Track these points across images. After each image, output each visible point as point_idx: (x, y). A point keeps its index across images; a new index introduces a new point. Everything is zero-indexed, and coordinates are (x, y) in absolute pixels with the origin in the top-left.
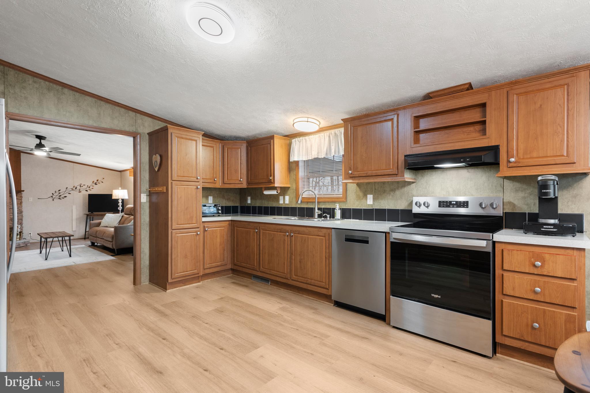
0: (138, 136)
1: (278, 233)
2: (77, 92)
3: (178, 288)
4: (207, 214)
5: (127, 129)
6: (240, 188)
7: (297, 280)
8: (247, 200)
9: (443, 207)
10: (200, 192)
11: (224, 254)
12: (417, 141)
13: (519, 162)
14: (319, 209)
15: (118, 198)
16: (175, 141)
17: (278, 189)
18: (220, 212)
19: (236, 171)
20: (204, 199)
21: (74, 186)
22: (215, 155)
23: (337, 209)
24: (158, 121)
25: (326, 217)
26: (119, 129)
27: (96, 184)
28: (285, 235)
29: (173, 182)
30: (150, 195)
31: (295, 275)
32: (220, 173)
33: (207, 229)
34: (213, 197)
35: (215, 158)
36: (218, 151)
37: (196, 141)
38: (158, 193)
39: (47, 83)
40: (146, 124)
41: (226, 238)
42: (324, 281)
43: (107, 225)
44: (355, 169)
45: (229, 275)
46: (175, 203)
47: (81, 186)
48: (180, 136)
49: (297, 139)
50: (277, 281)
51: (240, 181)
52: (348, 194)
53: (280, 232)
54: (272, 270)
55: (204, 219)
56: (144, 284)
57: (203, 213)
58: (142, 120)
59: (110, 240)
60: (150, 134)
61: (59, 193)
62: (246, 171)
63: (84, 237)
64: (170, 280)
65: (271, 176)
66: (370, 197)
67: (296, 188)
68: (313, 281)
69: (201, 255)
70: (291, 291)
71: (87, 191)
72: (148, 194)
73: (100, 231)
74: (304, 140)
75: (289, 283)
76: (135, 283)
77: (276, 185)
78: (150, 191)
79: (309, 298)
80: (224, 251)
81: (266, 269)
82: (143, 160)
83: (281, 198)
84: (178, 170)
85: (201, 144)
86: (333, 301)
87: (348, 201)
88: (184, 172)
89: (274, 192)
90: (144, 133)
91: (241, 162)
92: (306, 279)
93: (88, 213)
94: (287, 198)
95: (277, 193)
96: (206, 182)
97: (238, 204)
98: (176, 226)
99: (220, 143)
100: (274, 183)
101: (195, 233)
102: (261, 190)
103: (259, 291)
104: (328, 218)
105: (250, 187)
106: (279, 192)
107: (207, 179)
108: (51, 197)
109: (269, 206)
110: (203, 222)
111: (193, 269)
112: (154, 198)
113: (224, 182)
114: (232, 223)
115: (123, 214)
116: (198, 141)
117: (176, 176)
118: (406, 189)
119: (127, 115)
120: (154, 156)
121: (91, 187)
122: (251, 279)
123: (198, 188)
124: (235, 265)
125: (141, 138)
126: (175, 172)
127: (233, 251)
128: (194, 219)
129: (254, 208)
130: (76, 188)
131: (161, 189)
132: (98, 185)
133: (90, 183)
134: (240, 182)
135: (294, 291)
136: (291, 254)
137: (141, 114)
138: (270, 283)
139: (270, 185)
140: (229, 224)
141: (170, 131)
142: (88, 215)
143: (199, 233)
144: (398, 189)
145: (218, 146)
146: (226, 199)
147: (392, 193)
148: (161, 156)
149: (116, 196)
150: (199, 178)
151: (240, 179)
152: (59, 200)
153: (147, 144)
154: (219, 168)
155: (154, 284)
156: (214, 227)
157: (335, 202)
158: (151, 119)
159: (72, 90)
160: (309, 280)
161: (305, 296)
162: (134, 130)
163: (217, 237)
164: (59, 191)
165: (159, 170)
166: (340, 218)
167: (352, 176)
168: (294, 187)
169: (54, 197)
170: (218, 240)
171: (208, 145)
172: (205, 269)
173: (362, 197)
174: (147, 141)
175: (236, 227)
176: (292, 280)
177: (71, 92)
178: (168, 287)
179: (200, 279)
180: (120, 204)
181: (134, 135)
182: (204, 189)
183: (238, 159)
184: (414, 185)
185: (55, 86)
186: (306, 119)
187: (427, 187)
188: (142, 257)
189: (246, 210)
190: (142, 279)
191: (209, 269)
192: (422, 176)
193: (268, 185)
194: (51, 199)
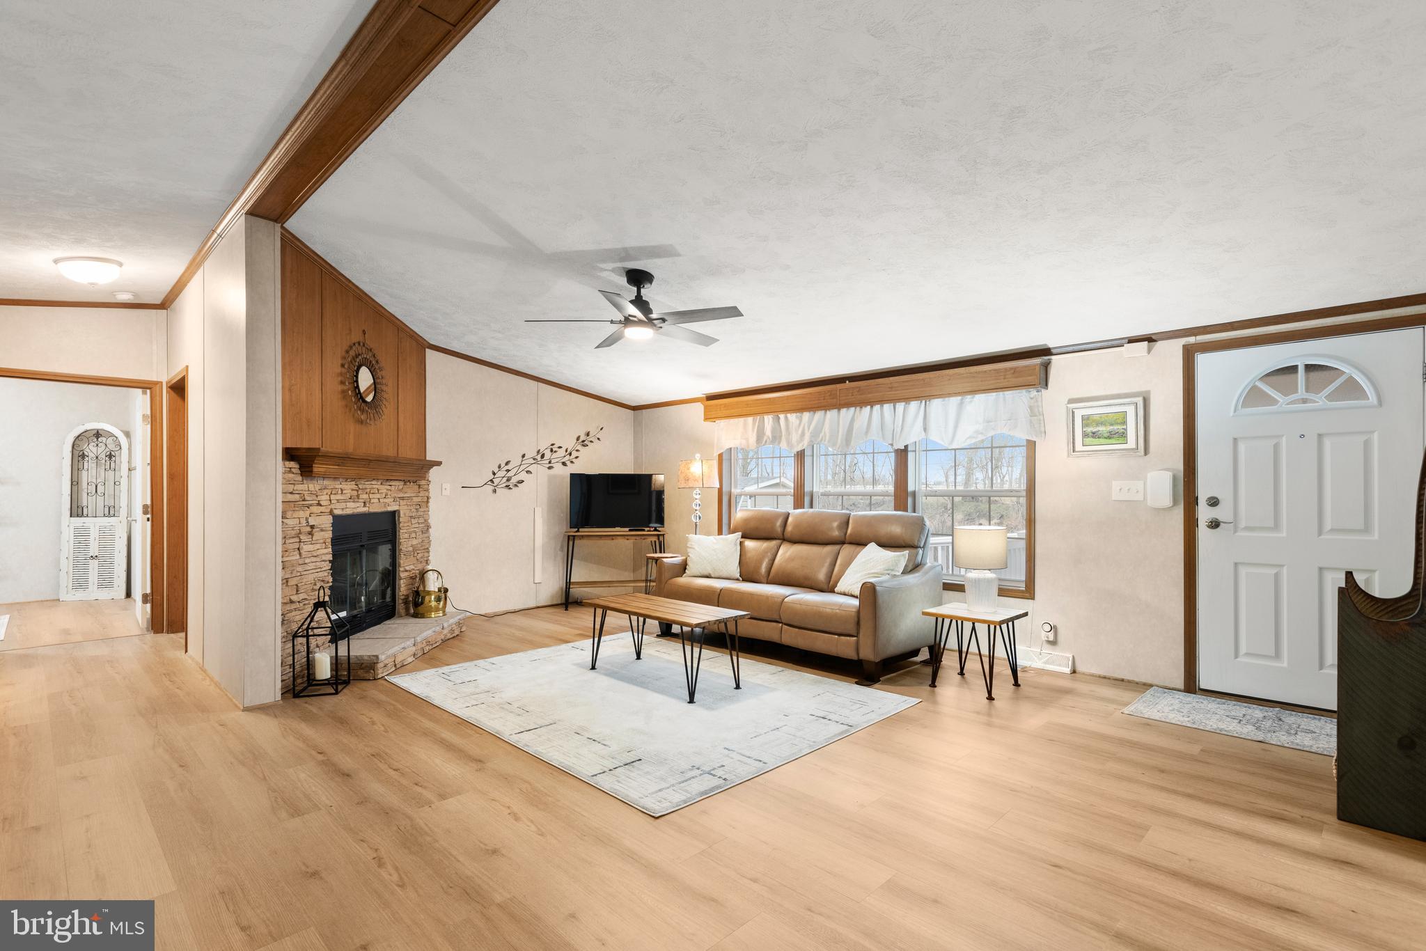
21: (539, 450)
61: (508, 471)
63: (563, 601)
108: (489, 483)
130: (543, 456)
133: (570, 443)
152: (506, 490)
164: (507, 463)
169: (496, 481)
194: (489, 488)
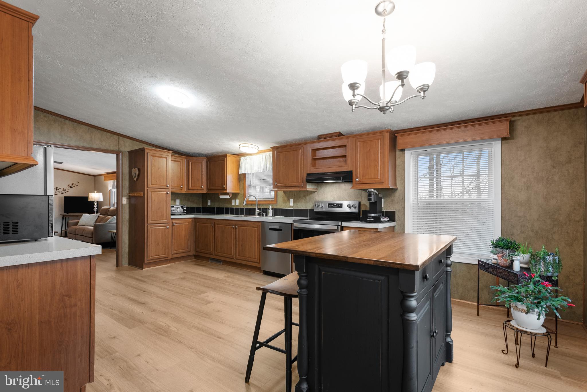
0: (121, 154)
1: (227, 226)
2: (75, 122)
3: (152, 268)
4: (175, 213)
5: (112, 148)
6: (203, 193)
7: (240, 259)
8: (208, 202)
9: (330, 207)
10: (169, 197)
11: (188, 244)
12: (314, 165)
13: (361, 181)
14: (259, 209)
15: (94, 200)
16: (150, 158)
17: (230, 194)
18: (185, 211)
19: (198, 180)
20: (173, 202)
22: (181, 168)
23: (270, 209)
24: (136, 142)
25: (263, 215)
26: (106, 149)
27: (71, 187)
28: (232, 228)
29: (149, 189)
30: (130, 198)
31: (238, 256)
32: (186, 182)
33: (174, 224)
34: (180, 201)
35: (181, 170)
36: (184, 165)
37: (166, 158)
38: (136, 197)
39: (53, 116)
40: (127, 144)
41: (190, 231)
42: (257, 258)
43: (84, 224)
44: (279, 182)
45: (192, 260)
46: (150, 204)
47: (57, 189)
48: (154, 155)
49: (244, 157)
50: (227, 261)
51: (202, 187)
52: (278, 198)
53: (229, 226)
54: (223, 253)
55: (172, 217)
56: (125, 266)
57: (171, 212)
58: (124, 142)
59: (90, 236)
60: (130, 152)
62: (206, 180)
64: (146, 261)
65: (224, 185)
66: (291, 201)
67: (244, 193)
68: (250, 259)
69: (170, 243)
70: (236, 268)
71: (62, 193)
72: (128, 198)
73: (79, 229)
74: (249, 159)
75: (235, 262)
76: (117, 265)
77: (228, 191)
78: (129, 195)
79: (248, 271)
80: (188, 241)
81: (219, 253)
82: (124, 172)
83: (233, 201)
84: (152, 180)
85: (170, 159)
86: (263, 271)
87: (278, 204)
88: (157, 182)
89: (227, 197)
90: (125, 151)
91: (202, 174)
92: (246, 258)
93: (64, 214)
94: (237, 201)
95: (229, 197)
96: (174, 188)
97: (200, 206)
98: (151, 221)
99: (186, 158)
100: (226, 190)
101: (165, 227)
102: (218, 195)
103: (213, 268)
104: (265, 216)
105: (209, 192)
106: (231, 196)
107: (174, 186)
109: (225, 207)
110: (171, 219)
111: (164, 254)
112: (133, 201)
113: (188, 188)
114: (194, 220)
115: (98, 214)
116: (168, 158)
117: (151, 184)
118: (312, 195)
119: (112, 138)
120: (133, 169)
121: (67, 190)
122: (209, 261)
123: (167, 193)
124: (197, 252)
125: (123, 155)
126: (150, 182)
127: (195, 242)
128: (165, 216)
129: (213, 208)
131: (139, 194)
132: (74, 188)
134: (201, 189)
135: (238, 267)
136: (236, 241)
137: (123, 137)
138: (222, 263)
139: (224, 191)
140: (192, 221)
141: (146, 151)
142: (63, 216)
143: (168, 227)
144: (307, 195)
145: (184, 160)
146: (190, 202)
147: (304, 198)
148: (139, 169)
149: (92, 199)
150: (168, 186)
151: (201, 186)
153: (127, 159)
154: (185, 178)
155: (132, 266)
156: (180, 223)
157: (270, 204)
158: (131, 140)
159: (72, 121)
160: (247, 258)
161: (245, 270)
162: (118, 149)
163: (182, 230)
165: (137, 180)
166: (272, 215)
167: (277, 186)
168: (243, 192)
170: (183, 233)
171: (176, 160)
172: (173, 254)
173: (287, 201)
174: (128, 158)
175: (197, 223)
176: (237, 259)
177: (71, 122)
178: (144, 266)
179: (169, 262)
180: (96, 206)
181: (118, 153)
182: (172, 194)
183: (200, 171)
184: (316, 192)
185: (59, 118)
186: (248, 145)
187: (324, 194)
188: (123, 245)
189: (207, 210)
190: (123, 262)
191: (176, 255)
192: (321, 187)
193: (223, 191)
